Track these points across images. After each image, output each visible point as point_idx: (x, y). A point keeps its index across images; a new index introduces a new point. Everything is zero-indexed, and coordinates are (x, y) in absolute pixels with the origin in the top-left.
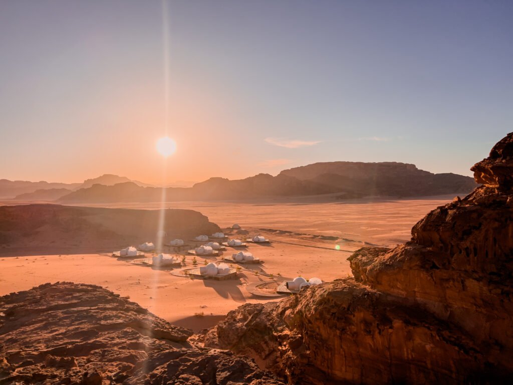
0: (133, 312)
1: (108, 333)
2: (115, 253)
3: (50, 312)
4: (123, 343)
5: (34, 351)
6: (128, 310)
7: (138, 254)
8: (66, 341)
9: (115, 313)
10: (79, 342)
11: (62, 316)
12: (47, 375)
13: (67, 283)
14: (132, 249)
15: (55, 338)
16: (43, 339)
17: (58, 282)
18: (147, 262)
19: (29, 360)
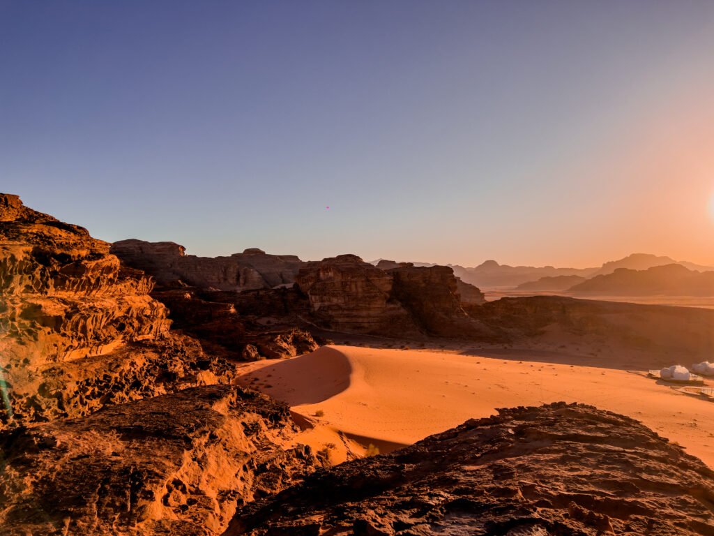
0: (694, 472)
1: (654, 495)
2: (651, 372)
3: (568, 442)
4: (681, 517)
5: (551, 489)
6: (685, 466)
7: (691, 379)
8: (593, 489)
9: (663, 466)
10: (611, 496)
11: (584, 452)
12: (572, 529)
13: (587, 407)
14: (681, 370)
15: (577, 480)
16: (562, 477)
17: (575, 403)
18: (709, 394)
19: (546, 500)
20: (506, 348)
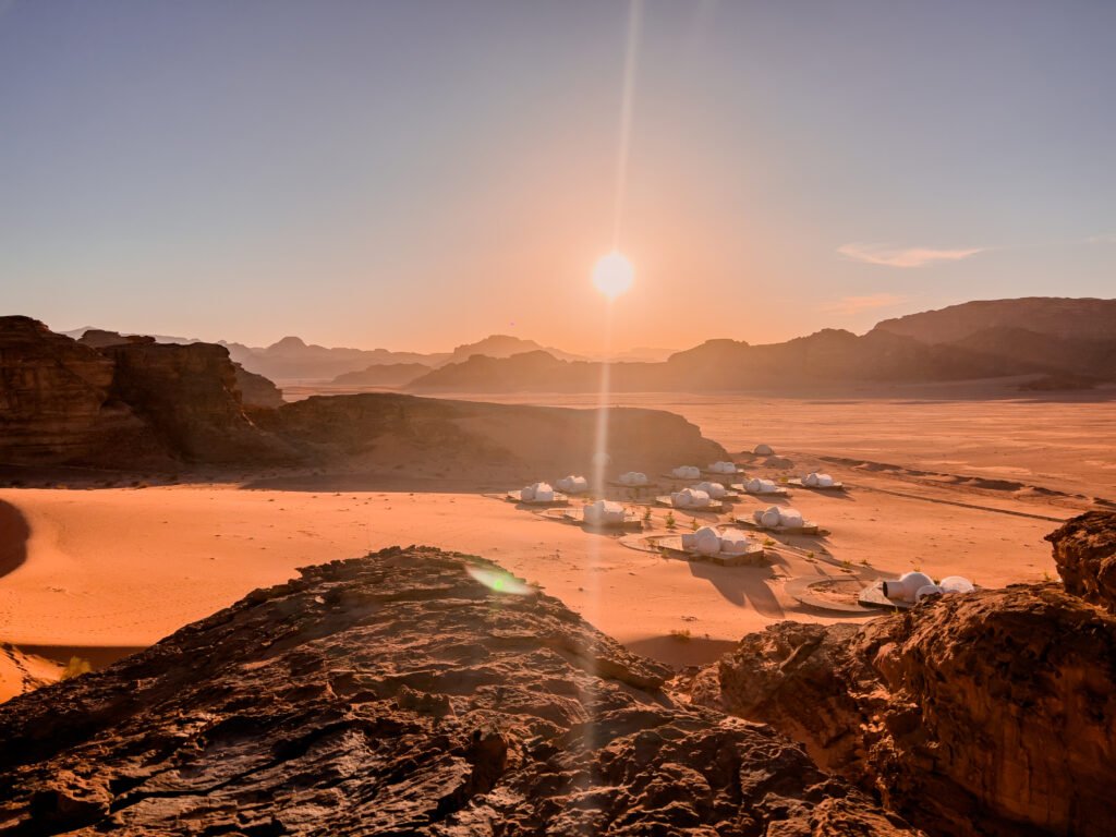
0: (553, 618)
1: (507, 655)
2: (511, 494)
3: (400, 603)
4: (536, 678)
5: (376, 674)
6: (543, 612)
7: (555, 499)
8: (432, 662)
9: (518, 615)
10: (455, 667)
11: (422, 613)
12: (402, 724)
13: (429, 550)
14: (544, 488)
15: (411, 654)
16: (391, 653)
17: (413, 546)
18: (574, 516)
19: (368, 690)
20: (315, 474)
